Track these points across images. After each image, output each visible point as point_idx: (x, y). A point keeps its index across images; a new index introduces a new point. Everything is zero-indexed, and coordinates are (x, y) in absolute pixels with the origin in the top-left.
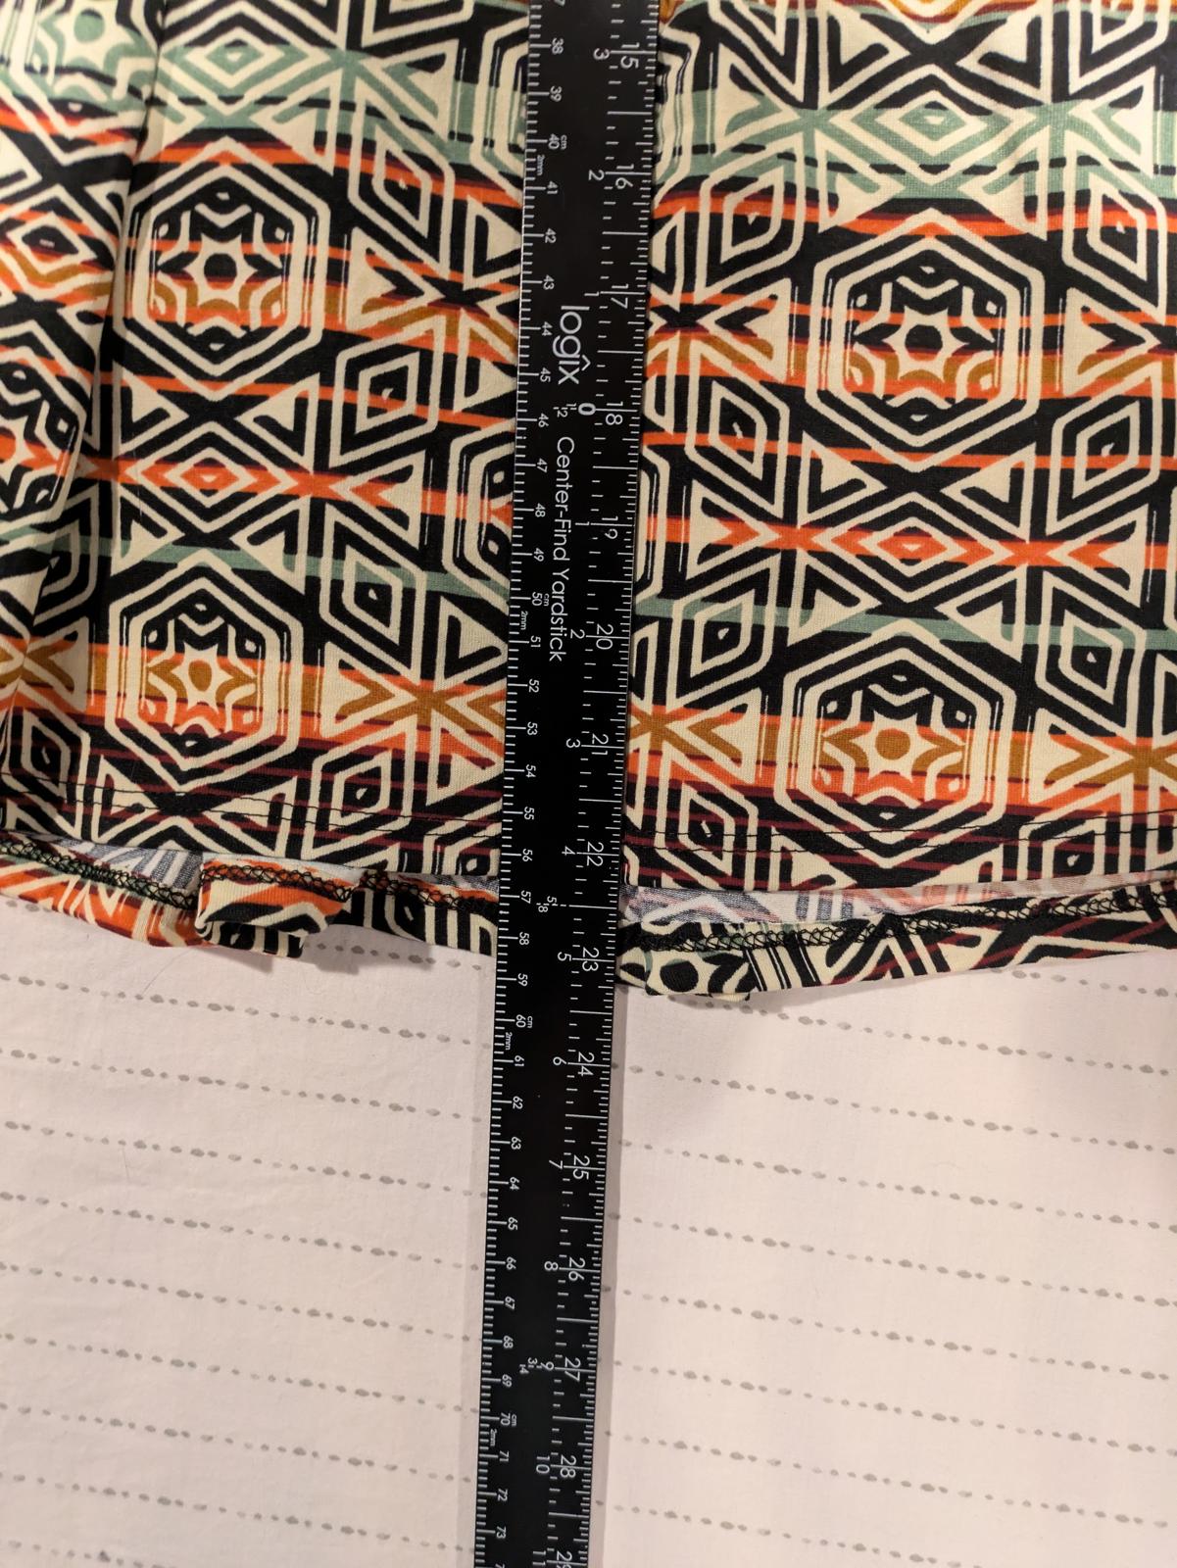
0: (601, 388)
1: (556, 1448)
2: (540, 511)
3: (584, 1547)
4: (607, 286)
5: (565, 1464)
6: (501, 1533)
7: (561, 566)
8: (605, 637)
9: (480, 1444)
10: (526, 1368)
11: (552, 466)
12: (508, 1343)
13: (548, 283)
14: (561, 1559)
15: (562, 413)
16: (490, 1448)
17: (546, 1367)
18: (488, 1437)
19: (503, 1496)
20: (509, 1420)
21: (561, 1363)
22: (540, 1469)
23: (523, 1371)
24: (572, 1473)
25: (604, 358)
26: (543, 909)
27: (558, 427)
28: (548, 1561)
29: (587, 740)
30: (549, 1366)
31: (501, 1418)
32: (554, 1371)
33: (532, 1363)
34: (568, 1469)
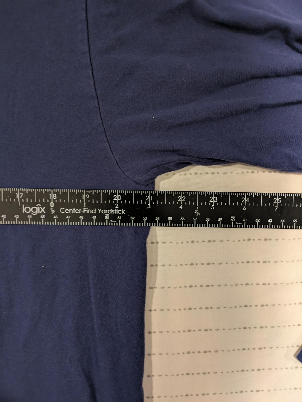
0: (46, 201)
2: (82, 217)
4: (17, 200)
7: (97, 211)
8: (117, 198)
11: (69, 214)
13: (17, 216)
15: (53, 212)
25: (37, 200)
26: (198, 214)
27: (57, 213)
29: (148, 202)
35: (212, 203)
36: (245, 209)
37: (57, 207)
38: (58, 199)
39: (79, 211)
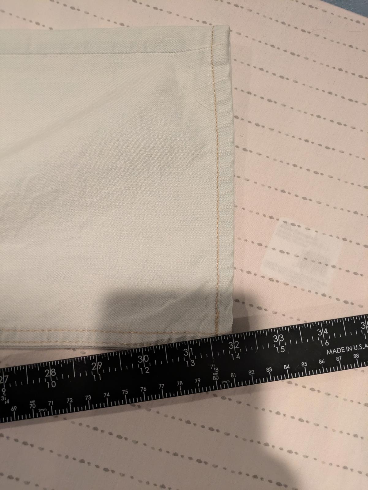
1: (42, 380)
3: (87, 358)
5: (49, 374)
6: (88, 397)
9: (47, 415)
10: (6, 401)
14: (96, 367)
16: (47, 411)
17: (4, 392)
18: (43, 412)
19: (70, 400)
20: (33, 404)
22: (54, 385)
23: (8, 402)
24: (53, 371)
28: (98, 373)
31: (32, 408)
32: (5, 388)
34: (52, 372)
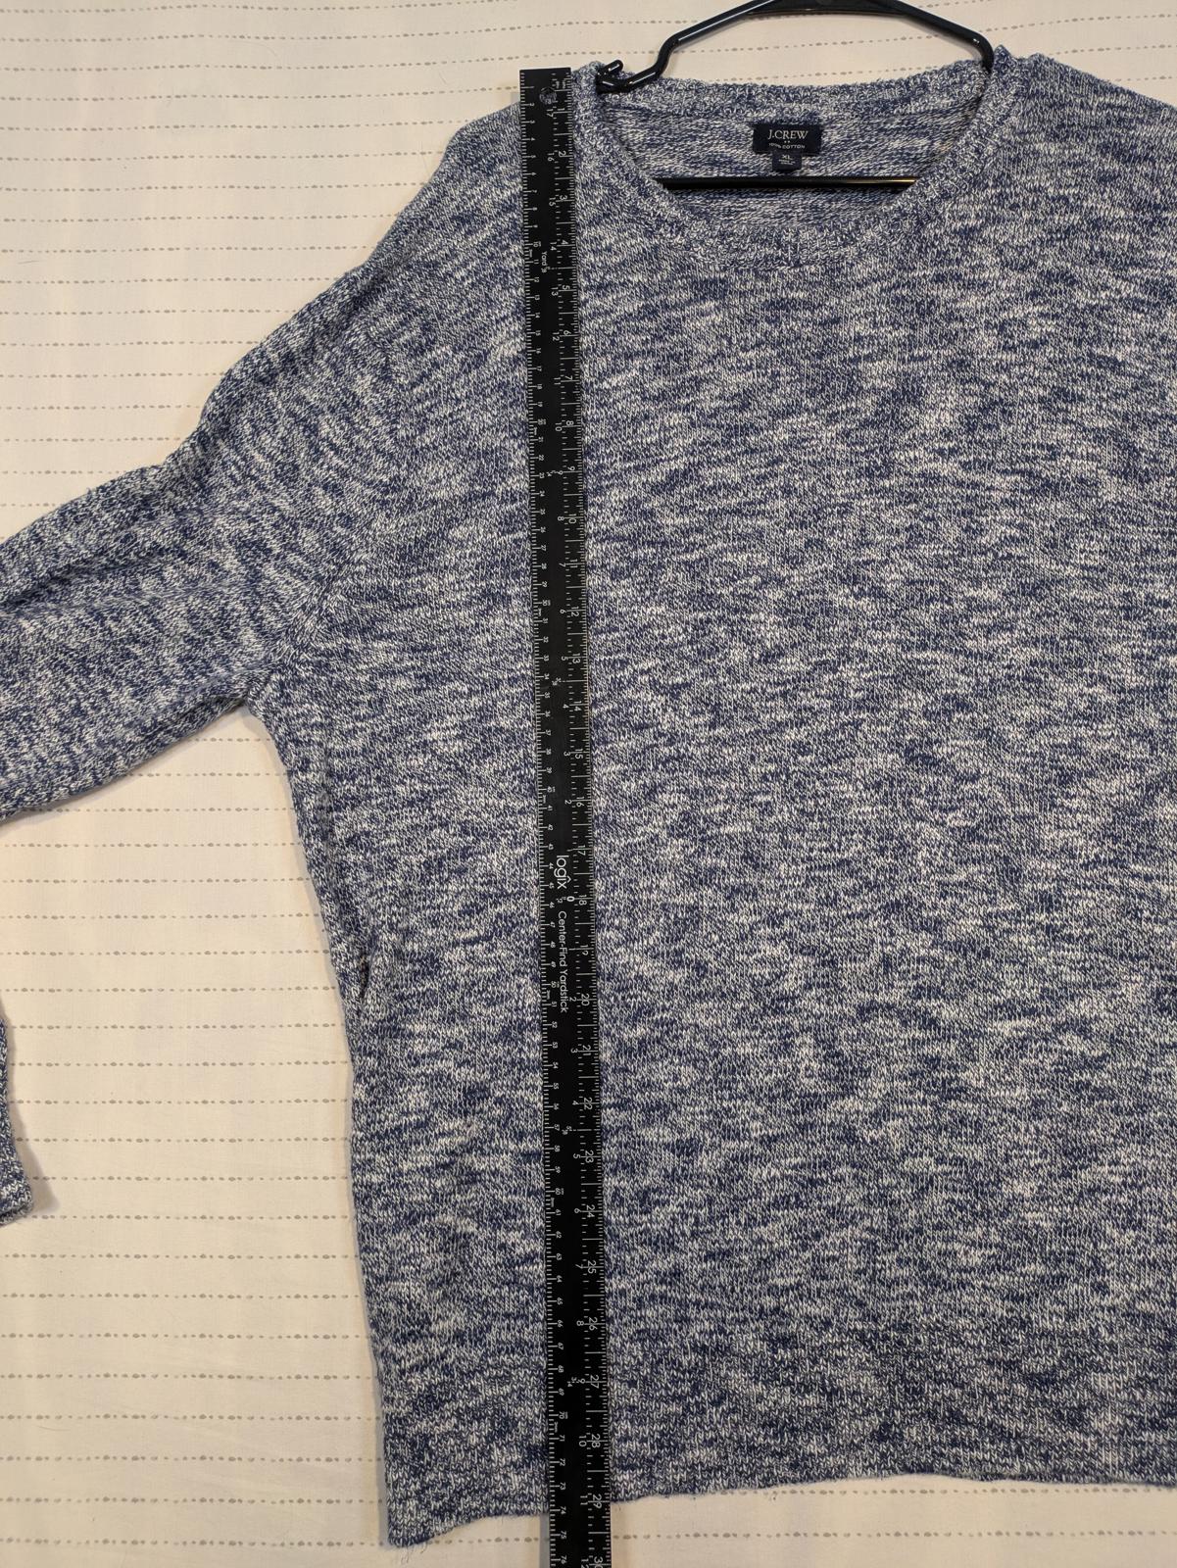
0: (576, 889)
2: (553, 945)
4: (575, 846)
7: (563, 969)
8: (585, 999)
11: (557, 925)
12: (561, 1369)
13: (551, 846)
15: (560, 901)
21: (588, 1379)
25: (576, 877)
26: (565, 1133)
27: (558, 907)
29: (580, 1048)
30: (582, 1381)
33: (574, 1380)
35: (583, 1154)
36: (577, 1211)
37: (566, 906)
38: (579, 907)
39: (562, 939)
